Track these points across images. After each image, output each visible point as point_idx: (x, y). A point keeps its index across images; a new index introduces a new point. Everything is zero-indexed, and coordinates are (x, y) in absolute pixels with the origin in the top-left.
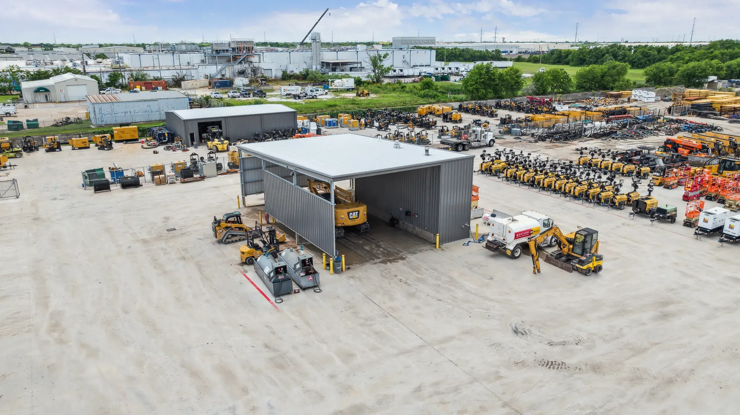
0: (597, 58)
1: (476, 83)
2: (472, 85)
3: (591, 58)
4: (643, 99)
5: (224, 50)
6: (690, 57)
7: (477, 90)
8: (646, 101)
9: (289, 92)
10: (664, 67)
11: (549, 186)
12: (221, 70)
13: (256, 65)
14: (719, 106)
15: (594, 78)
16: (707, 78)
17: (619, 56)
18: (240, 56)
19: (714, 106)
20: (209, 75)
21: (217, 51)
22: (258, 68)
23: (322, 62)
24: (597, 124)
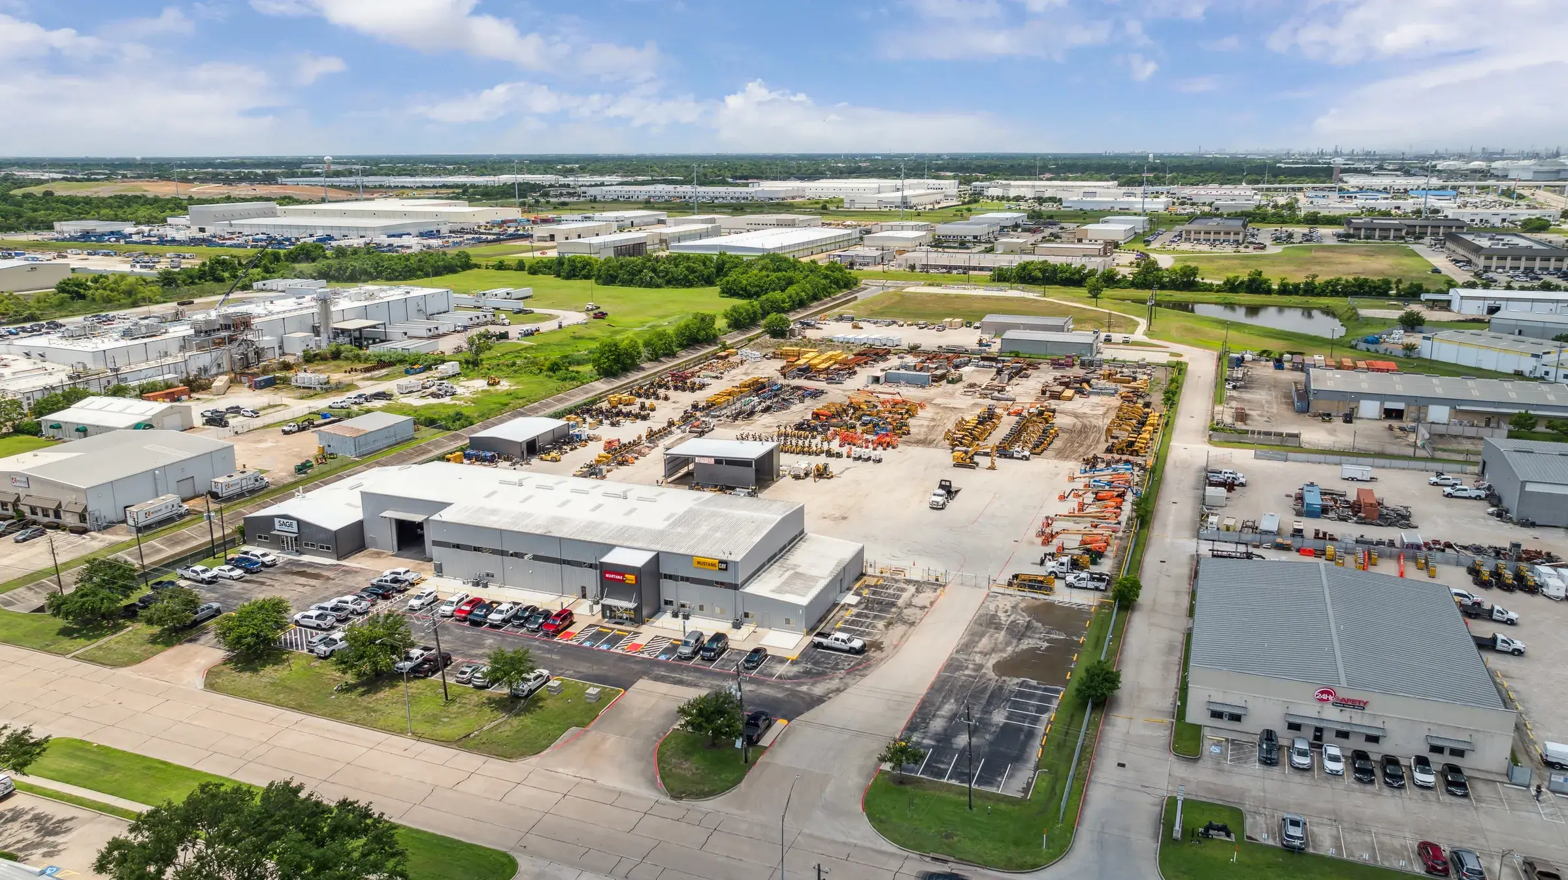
0: (633, 275)
1: (609, 360)
3: (624, 274)
5: (214, 330)
7: (610, 367)
9: (410, 389)
12: (216, 359)
13: (257, 344)
14: (814, 367)
15: (690, 333)
17: (660, 272)
18: (237, 335)
19: (811, 367)
20: (202, 368)
21: (206, 332)
22: (263, 349)
23: (336, 329)
24: (756, 399)
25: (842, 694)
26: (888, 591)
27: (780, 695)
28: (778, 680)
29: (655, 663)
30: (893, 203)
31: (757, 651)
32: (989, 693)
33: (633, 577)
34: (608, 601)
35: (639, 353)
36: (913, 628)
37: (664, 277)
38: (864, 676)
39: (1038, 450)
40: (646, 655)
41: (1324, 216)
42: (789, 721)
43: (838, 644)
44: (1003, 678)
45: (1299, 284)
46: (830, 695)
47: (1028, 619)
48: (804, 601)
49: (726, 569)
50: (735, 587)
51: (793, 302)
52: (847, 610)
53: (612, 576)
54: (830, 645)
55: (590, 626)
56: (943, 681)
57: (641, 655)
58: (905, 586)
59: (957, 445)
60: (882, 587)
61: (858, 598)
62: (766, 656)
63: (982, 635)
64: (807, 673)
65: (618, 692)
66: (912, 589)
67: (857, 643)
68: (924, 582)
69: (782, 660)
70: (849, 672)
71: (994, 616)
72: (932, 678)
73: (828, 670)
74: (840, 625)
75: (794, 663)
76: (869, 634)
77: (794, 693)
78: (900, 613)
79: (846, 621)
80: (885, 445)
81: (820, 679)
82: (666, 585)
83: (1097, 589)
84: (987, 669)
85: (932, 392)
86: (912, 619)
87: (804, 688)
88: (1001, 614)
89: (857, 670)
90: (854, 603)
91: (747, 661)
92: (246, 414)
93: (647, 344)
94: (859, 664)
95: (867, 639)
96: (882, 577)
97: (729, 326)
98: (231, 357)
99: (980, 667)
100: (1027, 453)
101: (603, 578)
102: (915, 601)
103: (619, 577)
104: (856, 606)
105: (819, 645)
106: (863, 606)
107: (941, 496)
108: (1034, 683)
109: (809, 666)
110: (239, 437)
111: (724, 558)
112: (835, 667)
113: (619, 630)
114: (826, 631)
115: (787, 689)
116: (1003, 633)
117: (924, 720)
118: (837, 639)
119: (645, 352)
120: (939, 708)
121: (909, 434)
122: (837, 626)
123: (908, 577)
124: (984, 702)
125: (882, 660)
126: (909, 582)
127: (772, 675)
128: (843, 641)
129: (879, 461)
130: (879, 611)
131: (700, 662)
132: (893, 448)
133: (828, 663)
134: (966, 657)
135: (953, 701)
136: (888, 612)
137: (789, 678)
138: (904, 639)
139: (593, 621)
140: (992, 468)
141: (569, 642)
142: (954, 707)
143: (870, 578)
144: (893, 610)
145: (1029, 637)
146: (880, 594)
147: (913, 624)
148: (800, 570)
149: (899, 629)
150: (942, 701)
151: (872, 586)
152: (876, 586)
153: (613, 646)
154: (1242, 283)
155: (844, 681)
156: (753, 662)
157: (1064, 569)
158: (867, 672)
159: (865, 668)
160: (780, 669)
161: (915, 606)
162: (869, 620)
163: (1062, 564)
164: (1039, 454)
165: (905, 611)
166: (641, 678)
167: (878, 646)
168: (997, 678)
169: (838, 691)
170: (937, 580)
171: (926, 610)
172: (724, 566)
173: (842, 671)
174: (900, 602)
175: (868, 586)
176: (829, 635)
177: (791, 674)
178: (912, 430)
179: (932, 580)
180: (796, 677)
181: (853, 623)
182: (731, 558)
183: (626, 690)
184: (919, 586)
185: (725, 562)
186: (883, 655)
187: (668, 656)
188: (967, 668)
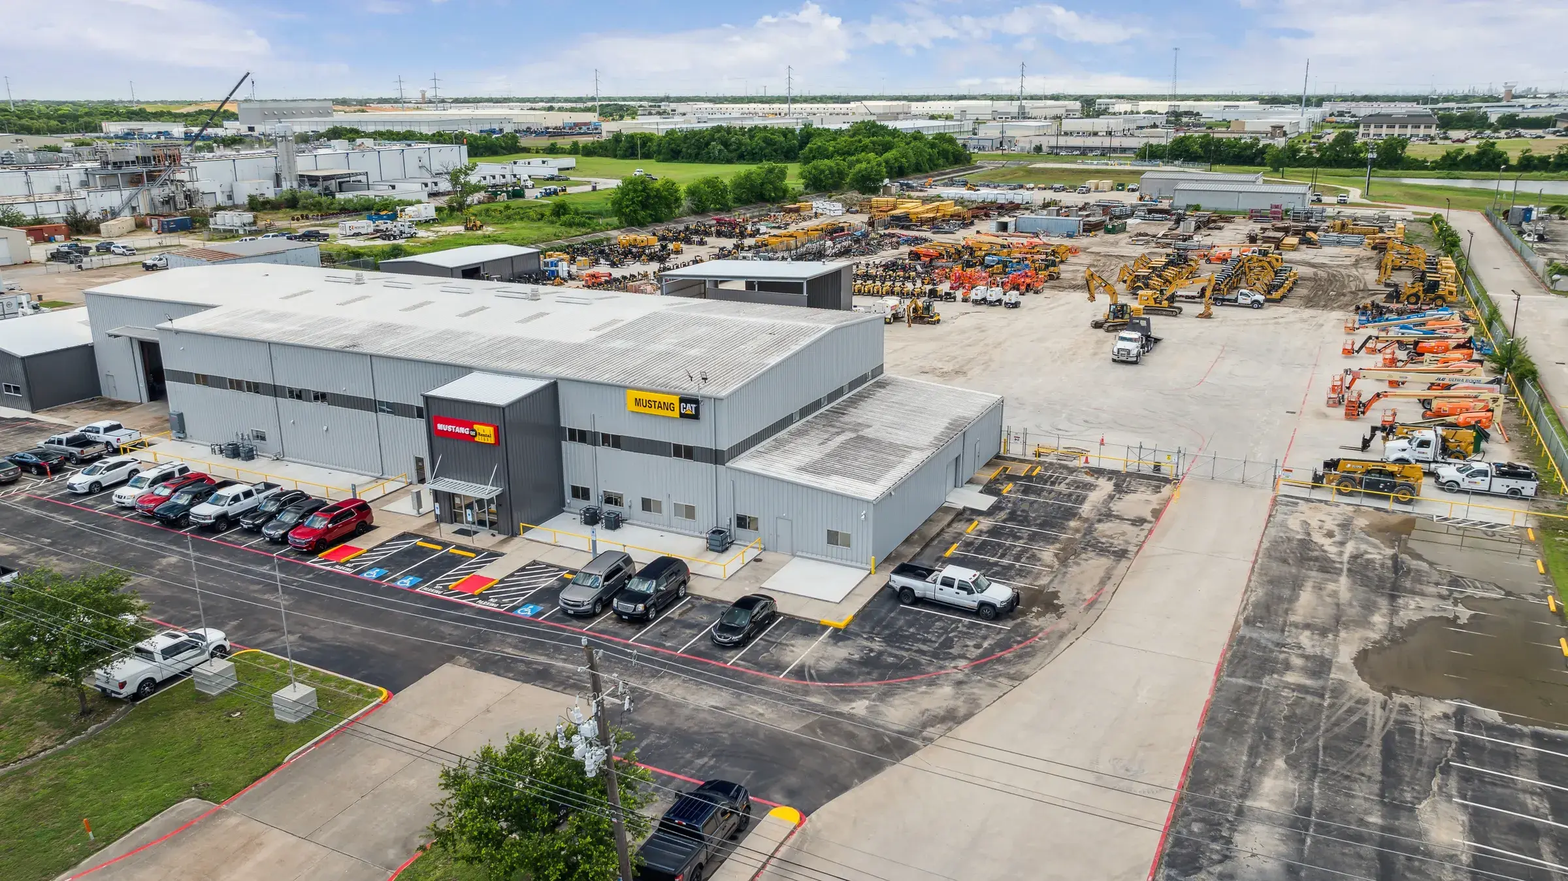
0: (699, 148)
1: (633, 203)
2: (627, 207)
3: (688, 148)
4: (828, 212)
5: (127, 162)
6: (834, 147)
7: (635, 212)
8: (832, 214)
9: (357, 231)
10: (822, 167)
11: (859, 291)
12: (130, 200)
13: (189, 186)
14: (915, 216)
15: (752, 185)
16: (882, 182)
17: (731, 144)
18: (160, 171)
19: (910, 216)
20: (109, 210)
21: (115, 163)
22: (197, 192)
23: (301, 176)
24: (829, 243)
25: (964, 731)
26: (1056, 488)
27: (791, 727)
28: (792, 681)
29: (505, 621)
30: (1009, 113)
31: (746, 603)
32: (1376, 739)
33: (489, 430)
34: (447, 485)
35: (677, 200)
36: (1124, 563)
37: (736, 150)
38: (1019, 678)
39: (1275, 295)
40: (491, 605)
41: (1524, 119)
42: (805, 813)
43: (949, 595)
44: (1398, 699)
45: (1549, 157)
46: (929, 732)
47: (1389, 552)
48: (872, 491)
49: (696, 417)
50: (716, 457)
51: (891, 168)
52: (971, 521)
53: (449, 428)
54: (930, 594)
55: (403, 536)
56: (1237, 701)
57: (481, 604)
58: (1088, 479)
59: (1140, 288)
60: (1040, 478)
61: (991, 500)
62: (773, 616)
63: (1297, 585)
64: (870, 664)
65: (374, 694)
66: (1105, 487)
67: (999, 593)
68: (1129, 474)
69: (810, 629)
70: (979, 666)
71: (1306, 544)
72: (1202, 692)
73: (923, 660)
74: (952, 551)
75: (839, 636)
76: (1021, 573)
77: (830, 724)
78: (1089, 531)
79: (968, 544)
80: (1023, 288)
81: (903, 681)
82: (575, 456)
83: (1514, 494)
84: (1342, 668)
85: (1083, 241)
86: (1119, 544)
87: (859, 707)
88: (1318, 538)
89: (999, 660)
90: (984, 507)
91: (722, 628)
92: (117, 251)
93: (692, 192)
94: (1004, 645)
95: (1020, 583)
96: (1039, 463)
97: (806, 188)
98: (152, 199)
99: (1320, 666)
100: (1261, 298)
101: (432, 433)
102: (1117, 507)
103: (462, 430)
104: (990, 512)
105: (905, 594)
106: (1003, 515)
107: (1135, 340)
108: (1492, 715)
109: (877, 645)
110: (83, 272)
111: (692, 389)
112: (943, 652)
113: (459, 547)
114: (924, 562)
115: (814, 707)
116: (1344, 580)
117: (1213, 828)
118: (948, 583)
119: (686, 203)
120: (1248, 789)
121: (1058, 278)
122: (948, 554)
123: (1093, 463)
124: (1373, 769)
125: (1062, 636)
126: (1098, 472)
127: (778, 667)
128: (963, 587)
129: (1016, 305)
130: (1041, 526)
131: (611, 625)
132: (1036, 292)
133: (925, 641)
134: (1276, 637)
135: (1280, 763)
136: (1063, 529)
137: (823, 677)
138: (1109, 587)
139: (414, 526)
140: (1207, 316)
141: (338, 569)
142: (1292, 785)
143: (1016, 464)
144: (1073, 524)
145: (1413, 592)
146: (1038, 492)
147: (1122, 554)
148: (868, 433)
149: (1093, 566)
150: (1251, 765)
151: (1020, 478)
152: (1028, 477)
153: (425, 582)
154: (1468, 157)
155: (967, 689)
156: (734, 630)
157: (1429, 453)
158: (1026, 669)
159: (1020, 657)
160: (802, 652)
161: (1120, 518)
162: (1020, 543)
163: (1424, 444)
164: (1277, 301)
165: (1100, 527)
166: (450, 659)
167: (1048, 603)
168: (1380, 697)
169: (951, 718)
170: (1157, 468)
171: (1147, 526)
172: (690, 409)
173: (962, 663)
174: (1086, 509)
175: (1012, 478)
176: (930, 572)
177: (827, 666)
178: (1062, 276)
179: (1147, 469)
180: (840, 673)
181: (982, 548)
182: (708, 390)
183: (394, 689)
184: (1122, 481)
185: (695, 401)
186: (1063, 624)
187: (540, 608)
188: (1288, 666)
